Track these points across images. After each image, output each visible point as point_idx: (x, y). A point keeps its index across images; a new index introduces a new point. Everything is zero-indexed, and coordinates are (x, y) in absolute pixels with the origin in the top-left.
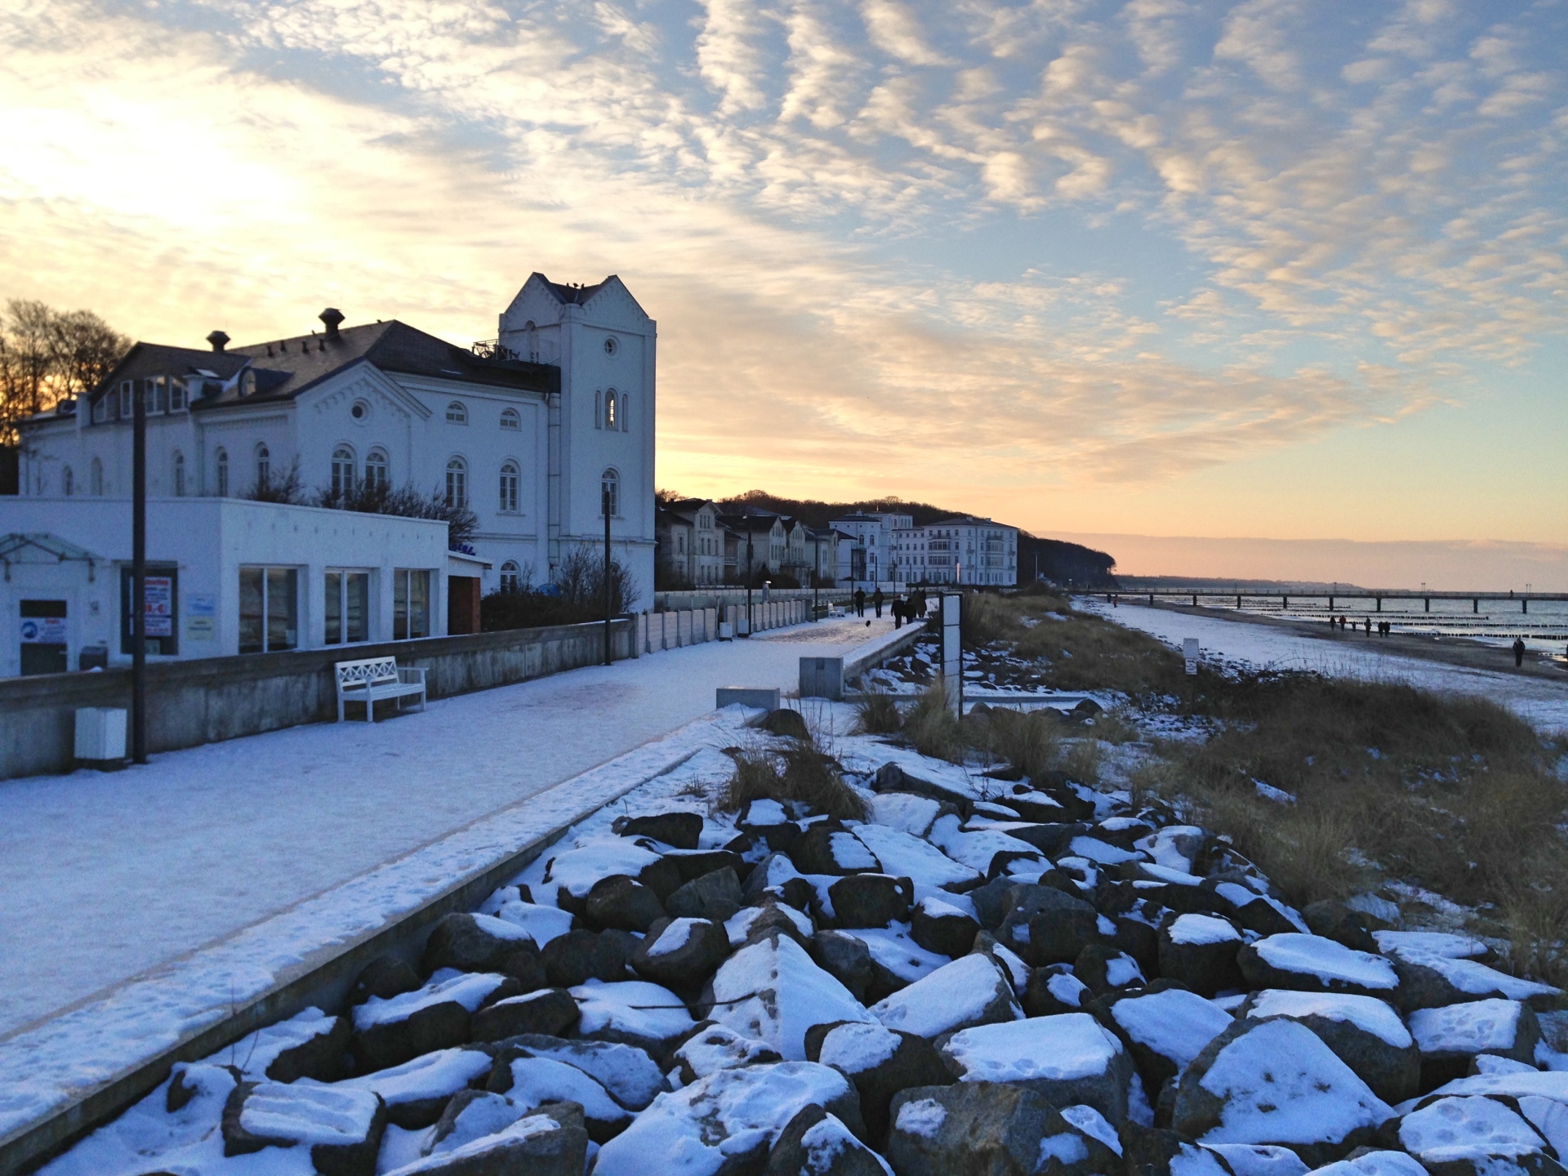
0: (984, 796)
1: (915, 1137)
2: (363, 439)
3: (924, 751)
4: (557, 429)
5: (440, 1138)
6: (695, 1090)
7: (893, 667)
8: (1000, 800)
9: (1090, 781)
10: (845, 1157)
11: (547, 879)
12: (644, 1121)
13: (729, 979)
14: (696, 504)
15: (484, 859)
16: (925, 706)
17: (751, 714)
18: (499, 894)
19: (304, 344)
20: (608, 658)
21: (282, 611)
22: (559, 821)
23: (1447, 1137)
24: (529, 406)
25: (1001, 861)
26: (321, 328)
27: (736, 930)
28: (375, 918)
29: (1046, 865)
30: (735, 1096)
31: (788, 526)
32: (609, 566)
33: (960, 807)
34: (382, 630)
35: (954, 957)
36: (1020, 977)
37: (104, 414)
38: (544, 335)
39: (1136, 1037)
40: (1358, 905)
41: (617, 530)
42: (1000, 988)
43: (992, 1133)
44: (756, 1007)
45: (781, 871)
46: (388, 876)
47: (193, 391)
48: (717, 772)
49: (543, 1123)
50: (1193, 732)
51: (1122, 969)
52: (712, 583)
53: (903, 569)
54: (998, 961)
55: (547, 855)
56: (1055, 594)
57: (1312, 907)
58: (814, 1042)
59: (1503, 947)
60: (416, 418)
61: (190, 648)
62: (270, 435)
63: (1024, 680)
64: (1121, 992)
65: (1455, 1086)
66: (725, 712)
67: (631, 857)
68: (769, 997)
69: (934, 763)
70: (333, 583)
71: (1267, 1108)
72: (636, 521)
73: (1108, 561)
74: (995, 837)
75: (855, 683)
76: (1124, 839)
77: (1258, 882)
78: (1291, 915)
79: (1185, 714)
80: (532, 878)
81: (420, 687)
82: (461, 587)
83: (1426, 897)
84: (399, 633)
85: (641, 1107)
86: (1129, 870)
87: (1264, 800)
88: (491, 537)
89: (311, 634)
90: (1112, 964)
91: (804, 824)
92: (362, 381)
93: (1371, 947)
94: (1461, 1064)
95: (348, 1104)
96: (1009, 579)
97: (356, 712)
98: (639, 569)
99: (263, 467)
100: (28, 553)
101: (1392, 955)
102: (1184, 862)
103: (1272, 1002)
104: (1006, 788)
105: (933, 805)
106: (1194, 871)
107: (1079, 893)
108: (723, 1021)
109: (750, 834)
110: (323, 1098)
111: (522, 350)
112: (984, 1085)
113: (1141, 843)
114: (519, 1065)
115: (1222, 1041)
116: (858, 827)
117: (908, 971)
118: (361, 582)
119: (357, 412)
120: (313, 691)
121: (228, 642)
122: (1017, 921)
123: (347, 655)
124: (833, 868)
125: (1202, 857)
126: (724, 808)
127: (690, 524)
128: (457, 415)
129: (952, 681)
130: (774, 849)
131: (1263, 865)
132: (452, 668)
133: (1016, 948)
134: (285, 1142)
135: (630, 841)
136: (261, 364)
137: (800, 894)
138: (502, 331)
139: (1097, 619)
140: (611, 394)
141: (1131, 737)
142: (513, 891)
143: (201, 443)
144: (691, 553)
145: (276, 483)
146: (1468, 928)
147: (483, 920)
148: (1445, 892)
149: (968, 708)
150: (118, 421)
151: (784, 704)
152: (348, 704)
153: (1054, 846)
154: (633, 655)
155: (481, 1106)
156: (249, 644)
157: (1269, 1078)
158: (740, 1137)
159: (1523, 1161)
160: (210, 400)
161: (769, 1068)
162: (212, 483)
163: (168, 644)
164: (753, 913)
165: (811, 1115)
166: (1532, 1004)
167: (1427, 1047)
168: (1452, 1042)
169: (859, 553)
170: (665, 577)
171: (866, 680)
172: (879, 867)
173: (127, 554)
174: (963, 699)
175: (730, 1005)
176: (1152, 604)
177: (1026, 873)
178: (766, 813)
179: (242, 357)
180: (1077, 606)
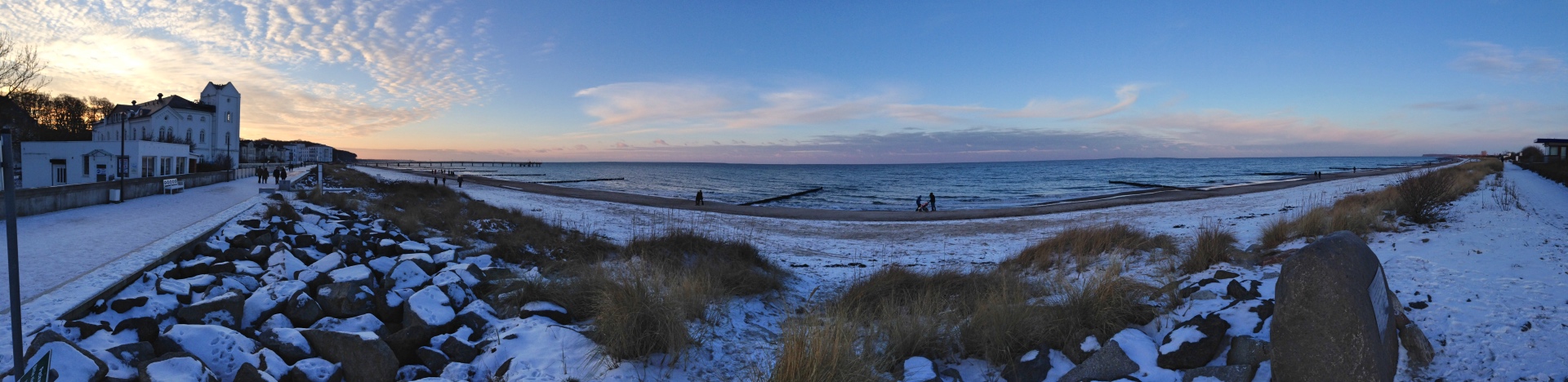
0: (331, 214)
1: (324, 296)
2: (167, 125)
3: (315, 204)
4: (214, 121)
5: (206, 295)
6: (267, 287)
7: (303, 183)
8: (335, 215)
9: (356, 210)
10: (308, 302)
11: (222, 235)
12: (255, 294)
13: (272, 260)
14: (248, 141)
15: (207, 229)
16: (314, 192)
17: (268, 195)
18: (211, 238)
19: (153, 102)
20: (228, 180)
21: (151, 167)
22: (224, 220)
23: (442, 281)
24: (208, 116)
25: (337, 230)
26: (157, 98)
27: (272, 248)
28: (183, 241)
29: (348, 230)
30: (278, 288)
31: (273, 147)
32: (228, 156)
33: (325, 217)
34: (173, 172)
35: (328, 254)
36: (345, 257)
37: (110, 122)
38: (212, 98)
39: (375, 269)
40: (420, 233)
41: (230, 149)
42: (341, 260)
43: (344, 294)
44: (280, 267)
45: (281, 234)
46: (184, 232)
47: (129, 115)
48: (263, 209)
49: (233, 294)
50: (379, 197)
51: (369, 254)
52: (252, 161)
53: (303, 158)
54: (340, 254)
55: (222, 229)
56: (342, 164)
57: (411, 235)
58: (296, 275)
59: (450, 239)
60: (180, 120)
61: (132, 176)
62: (145, 125)
63: (336, 186)
64: (370, 258)
65: (443, 270)
66: (261, 194)
67: (243, 230)
68: (283, 265)
69: (318, 206)
70: (162, 160)
71: (405, 281)
72: (235, 146)
73: (355, 155)
74: (335, 224)
75: (293, 187)
76: (366, 223)
77: (398, 230)
78: (406, 237)
79: (377, 192)
80: (218, 234)
81: (183, 186)
82: (192, 161)
83: (434, 230)
84: (177, 173)
85: (254, 291)
86: (369, 230)
87: (398, 211)
88: (199, 149)
89: (157, 173)
90: (367, 253)
91: (286, 222)
92: (167, 111)
93: (423, 242)
94: (444, 265)
95: (184, 285)
96: (331, 160)
97: (168, 192)
98: (235, 157)
99: (144, 133)
100: (99, 154)
101: (428, 243)
102: (381, 227)
103: (404, 257)
104: (336, 212)
105: (319, 217)
106: (383, 229)
107: (357, 237)
108: (272, 271)
109: (272, 225)
110: (178, 283)
111: (206, 102)
112: (341, 283)
113: (370, 224)
114: (224, 280)
115: (395, 267)
116: (300, 223)
117: (317, 258)
118: (169, 160)
119: (166, 118)
120: (158, 186)
121: (139, 174)
122: (343, 244)
123: (166, 178)
124: (295, 233)
125: (385, 226)
126: (265, 218)
127: (247, 146)
128: (190, 118)
129: (320, 186)
130: (279, 228)
131: (399, 227)
132: (190, 181)
133: (342, 250)
134: (171, 293)
135: (242, 226)
136: (144, 108)
137: (287, 240)
138: (201, 97)
139: (354, 170)
140: (228, 113)
141: (365, 199)
142: (214, 237)
143: (130, 127)
144: (247, 154)
145: (147, 136)
146: (443, 236)
147: (208, 244)
148: (438, 229)
149: (324, 193)
150: (118, 122)
151: (277, 192)
152: (166, 190)
153: (349, 226)
154: (234, 180)
155: (215, 289)
156: (144, 175)
157: (405, 274)
158: (281, 298)
159: (457, 283)
160: (133, 117)
161: (286, 282)
162: (132, 137)
163: (127, 175)
164: (276, 244)
165: (299, 293)
166: (457, 250)
167: (437, 262)
168: (442, 260)
169: (291, 154)
170: (242, 160)
171: (296, 186)
172: (306, 232)
173: (120, 154)
174: (323, 190)
175: (273, 267)
176: (366, 166)
177: (344, 232)
178: (276, 219)
179: (139, 106)
180: (348, 167)
